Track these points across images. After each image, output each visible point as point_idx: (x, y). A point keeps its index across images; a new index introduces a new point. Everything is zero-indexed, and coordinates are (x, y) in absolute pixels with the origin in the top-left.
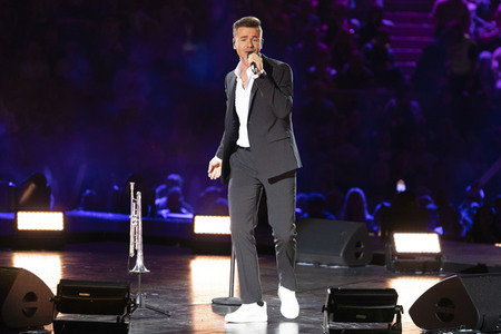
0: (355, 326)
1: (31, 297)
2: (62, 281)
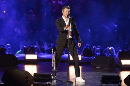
0: (109, 85)
1: (27, 77)
2: (35, 74)
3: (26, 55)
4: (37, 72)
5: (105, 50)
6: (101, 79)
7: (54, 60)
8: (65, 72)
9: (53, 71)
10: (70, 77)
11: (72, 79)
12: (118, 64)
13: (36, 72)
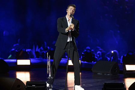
1: (19, 86)
2: (27, 82)
3: (18, 60)
4: (31, 80)
5: (108, 53)
6: (103, 87)
7: (50, 66)
8: (62, 79)
9: (48, 79)
10: (68, 85)
11: (70, 87)
12: (122, 70)
13: (29, 80)
